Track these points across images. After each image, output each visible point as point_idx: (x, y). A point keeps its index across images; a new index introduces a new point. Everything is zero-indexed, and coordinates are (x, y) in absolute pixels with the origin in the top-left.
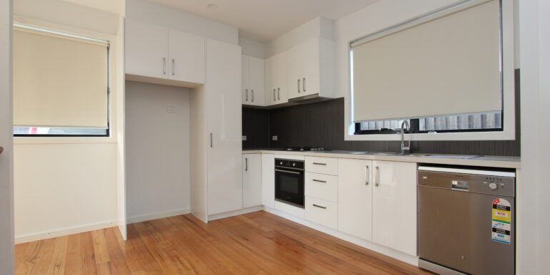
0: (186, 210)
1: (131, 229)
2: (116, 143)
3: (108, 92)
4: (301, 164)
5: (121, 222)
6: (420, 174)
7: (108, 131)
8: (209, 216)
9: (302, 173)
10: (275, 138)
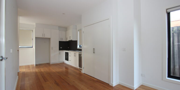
0: (48, 62)
1: (36, 65)
2: (34, 49)
3: (33, 39)
4: (68, 53)
5: (34, 63)
6: (79, 54)
7: (32, 47)
8: (52, 63)
9: (68, 54)
10: (68, 48)
